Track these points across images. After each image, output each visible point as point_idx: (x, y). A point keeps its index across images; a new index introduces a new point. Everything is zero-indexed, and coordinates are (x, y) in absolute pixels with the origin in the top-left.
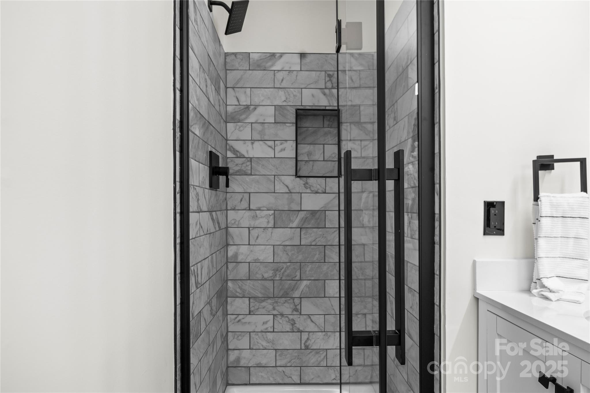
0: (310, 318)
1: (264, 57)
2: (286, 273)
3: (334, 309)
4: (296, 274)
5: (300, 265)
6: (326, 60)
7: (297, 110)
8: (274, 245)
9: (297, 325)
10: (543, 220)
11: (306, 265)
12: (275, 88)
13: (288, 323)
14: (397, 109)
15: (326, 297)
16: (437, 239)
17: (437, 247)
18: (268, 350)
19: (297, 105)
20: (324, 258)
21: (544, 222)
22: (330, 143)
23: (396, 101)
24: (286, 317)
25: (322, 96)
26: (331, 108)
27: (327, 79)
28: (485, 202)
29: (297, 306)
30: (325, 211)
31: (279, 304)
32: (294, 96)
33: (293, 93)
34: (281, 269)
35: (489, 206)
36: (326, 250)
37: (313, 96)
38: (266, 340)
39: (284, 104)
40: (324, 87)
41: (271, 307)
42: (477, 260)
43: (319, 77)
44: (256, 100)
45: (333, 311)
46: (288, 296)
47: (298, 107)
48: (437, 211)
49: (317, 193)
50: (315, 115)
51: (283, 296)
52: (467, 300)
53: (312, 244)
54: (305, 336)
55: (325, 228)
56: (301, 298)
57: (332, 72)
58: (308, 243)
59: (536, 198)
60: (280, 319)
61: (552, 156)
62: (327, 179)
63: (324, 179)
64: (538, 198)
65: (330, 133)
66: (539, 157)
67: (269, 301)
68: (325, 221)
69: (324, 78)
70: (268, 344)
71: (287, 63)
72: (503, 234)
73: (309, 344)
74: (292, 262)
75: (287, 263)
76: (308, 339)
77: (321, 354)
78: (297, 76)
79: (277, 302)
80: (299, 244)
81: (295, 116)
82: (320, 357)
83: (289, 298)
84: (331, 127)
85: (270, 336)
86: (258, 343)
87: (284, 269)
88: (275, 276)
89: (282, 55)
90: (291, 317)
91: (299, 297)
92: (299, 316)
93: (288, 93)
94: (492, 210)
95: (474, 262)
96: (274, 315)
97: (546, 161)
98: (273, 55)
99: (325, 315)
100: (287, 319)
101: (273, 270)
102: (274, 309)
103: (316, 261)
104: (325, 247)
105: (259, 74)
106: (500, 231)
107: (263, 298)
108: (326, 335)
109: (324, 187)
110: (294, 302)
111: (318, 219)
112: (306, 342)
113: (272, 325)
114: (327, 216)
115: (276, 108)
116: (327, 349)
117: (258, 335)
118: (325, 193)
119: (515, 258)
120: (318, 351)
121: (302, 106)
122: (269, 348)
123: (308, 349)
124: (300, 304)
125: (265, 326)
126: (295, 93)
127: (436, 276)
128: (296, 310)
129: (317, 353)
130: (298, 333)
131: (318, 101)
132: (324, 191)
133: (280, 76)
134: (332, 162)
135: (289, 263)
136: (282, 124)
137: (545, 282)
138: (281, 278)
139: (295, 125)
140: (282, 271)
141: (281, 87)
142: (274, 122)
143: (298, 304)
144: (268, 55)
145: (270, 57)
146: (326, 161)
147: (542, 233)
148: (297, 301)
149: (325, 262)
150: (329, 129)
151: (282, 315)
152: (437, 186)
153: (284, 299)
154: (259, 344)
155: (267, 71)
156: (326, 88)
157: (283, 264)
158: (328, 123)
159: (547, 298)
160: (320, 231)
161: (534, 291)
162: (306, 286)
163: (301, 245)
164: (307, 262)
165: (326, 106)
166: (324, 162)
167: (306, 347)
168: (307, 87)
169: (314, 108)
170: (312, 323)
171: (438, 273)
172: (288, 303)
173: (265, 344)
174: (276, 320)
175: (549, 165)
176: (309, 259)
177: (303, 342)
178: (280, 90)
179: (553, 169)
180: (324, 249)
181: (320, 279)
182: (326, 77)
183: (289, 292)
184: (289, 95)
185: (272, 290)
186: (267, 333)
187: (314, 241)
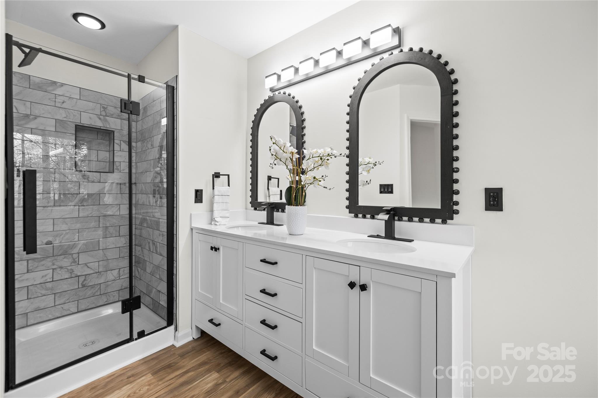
0: (87, 265)
1: (45, 83)
2: (65, 238)
3: (106, 257)
4: (75, 237)
5: (79, 231)
6: (101, 97)
7: (76, 126)
8: (54, 219)
9: (75, 272)
10: (215, 196)
11: (83, 230)
12: (55, 106)
13: (67, 272)
14: (153, 140)
15: (100, 250)
16: (175, 205)
17: (175, 209)
18: (47, 296)
19: (77, 122)
20: (98, 224)
21: (216, 197)
22: (103, 150)
23: (153, 137)
24: (65, 268)
25: (98, 120)
26: (105, 128)
27: (102, 109)
28: (195, 190)
29: (75, 259)
30: (100, 194)
31: (58, 260)
32: (74, 115)
33: (73, 113)
34: (61, 235)
35: (197, 191)
36: (100, 220)
37: (90, 118)
38: (45, 289)
39: (65, 119)
40: (100, 114)
41: (51, 264)
42: (192, 213)
43: (95, 107)
44: (36, 112)
45: (106, 258)
46: (68, 253)
47: (77, 123)
48: (175, 193)
49: (93, 182)
50: (90, 130)
51: (62, 254)
52: (188, 230)
53: (89, 216)
54: (81, 279)
55: (100, 205)
56: (79, 253)
57: (106, 106)
58: (85, 215)
59: (213, 189)
60: (59, 270)
61: (219, 173)
62: (101, 173)
63: (100, 173)
64: (214, 188)
65: (103, 143)
66: (215, 173)
67: (49, 260)
68: (100, 200)
69: (100, 108)
70: (47, 292)
71: (68, 92)
72: (202, 202)
73: (86, 284)
74: (70, 229)
75: (66, 230)
76: (85, 280)
77: (96, 288)
78: (76, 102)
79: (56, 259)
80: (78, 217)
81: (74, 129)
82: (95, 290)
83: (68, 255)
84: (103, 140)
85: (49, 285)
86: (36, 292)
87: (63, 235)
88: (55, 240)
89: (62, 85)
90: (69, 268)
91: (77, 252)
92: (77, 266)
93: (68, 112)
94: (198, 193)
95: (191, 215)
96: (53, 269)
97: (217, 175)
98: (54, 83)
99: (99, 261)
100: (66, 270)
101: (53, 236)
102: (53, 264)
103: (92, 227)
104: (99, 217)
105: (41, 94)
106: (201, 201)
107: (42, 259)
108: (100, 274)
109: (99, 179)
110: (72, 257)
111: (94, 199)
112: (83, 282)
113: (52, 276)
114: (101, 197)
115: (57, 121)
116: (100, 284)
117: (36, 287)
118: (100, 182)
119: (206, 212)
120: (93, 286)
121: (80, 123)
122: (48, 294)
123: (85, 287)
124: (78, 258)
125: (44, 279)
126: (74, 114)
127: (175, 222)
128: (74, 262)
129: (93, 288)
130: (76, 278)
131: (95, 122)
132: (99, 181)
133: (60, 99)
134: (104, 162)
135: (68, 231)
136: (62, 133)
137: (216, 219)
138: (61, 241)
139: (74, 135)
140: (62, 237)
141: (62, 107)
142: (55, 131)
143: (76, 257)
144: (50, 82)
145: (51, 84)
146: (99, 161)
147: (215, 202)
148: (75, 256)
149: (99, 227)
150: (102, 141)
151: (61, 268)
152: (175, 183)
153: (63, 256)
154: (37, 294)
155: (48, 93)
156: (101, 115)
157: (63, 232)
158: (101, 137)
159: (216, 225)
160: (95, 207)
161: (212, 223)
162: (84, 244)
163: (79, 217)
164: (85, 228)
165: (101, 127)
166: (98, 162)
167: (83, 286)
168: (85, 112)
169: (91, 126)
170: (89, 269)
171: (176, 220)
172: (67, 258)
173: (44, 292)
174: (55, 272)
175: (218, 176)
176: (86, 226)
177: (80, 283)
178: (61, 109)
179: (220, 177)
180: (98, 219)
181: (96, 238)
182: (101, 108)
183: (68, 251)
184: (69, 114)
185: (52, 251)
186: (46, 283)
187: (91, 214)
